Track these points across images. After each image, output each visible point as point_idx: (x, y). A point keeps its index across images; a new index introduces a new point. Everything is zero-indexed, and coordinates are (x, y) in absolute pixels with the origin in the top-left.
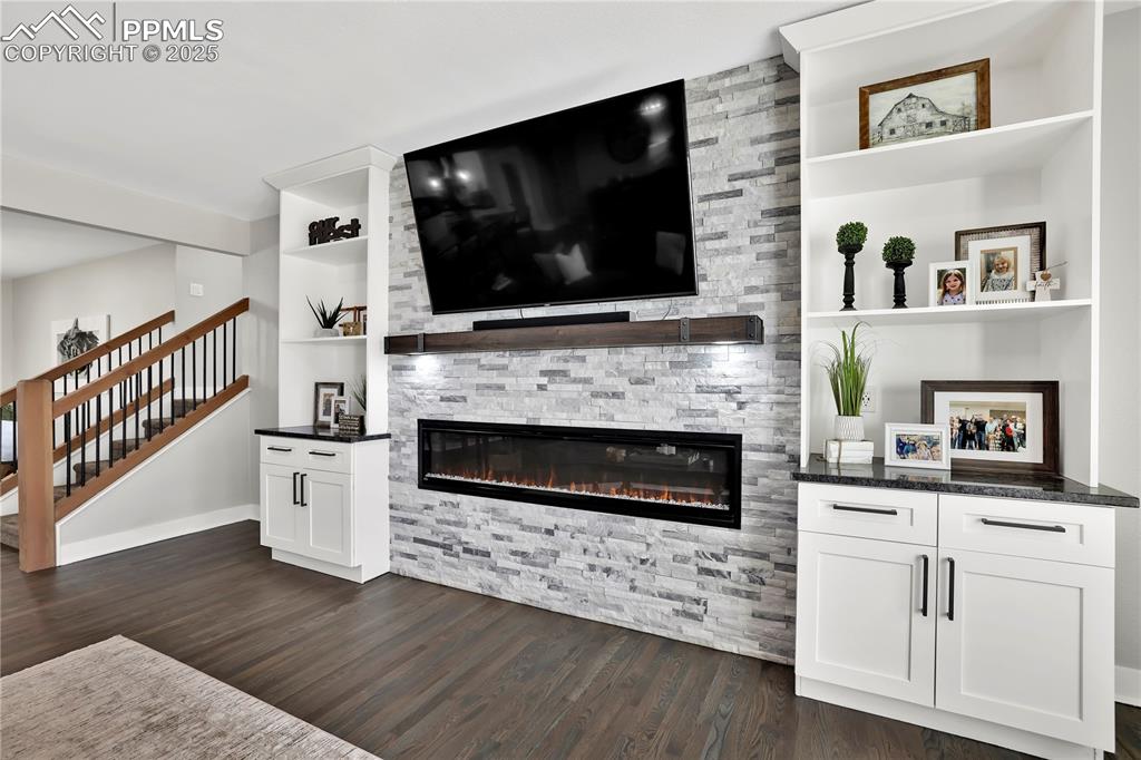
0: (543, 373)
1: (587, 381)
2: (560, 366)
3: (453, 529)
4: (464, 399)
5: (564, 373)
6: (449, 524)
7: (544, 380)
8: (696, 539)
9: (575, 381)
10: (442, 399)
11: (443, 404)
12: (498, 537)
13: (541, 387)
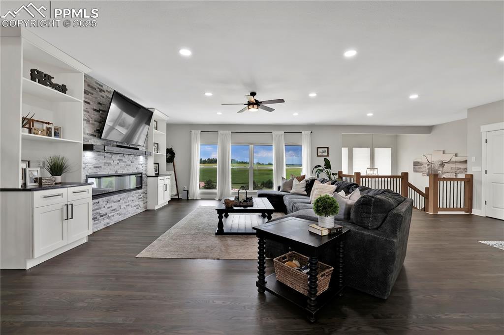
0: (118, 160)
1: (126, 162)
2: (121, 158)
3: (97, 211)
4: (101, 167)
5: (122, 160)
6: (96, 210)
7: (118, 162)
8: (139, 193)
9: (123, 162)
10: (95, 167)
11: (94, 169)
12: (109, 208)
13: (118, 164)
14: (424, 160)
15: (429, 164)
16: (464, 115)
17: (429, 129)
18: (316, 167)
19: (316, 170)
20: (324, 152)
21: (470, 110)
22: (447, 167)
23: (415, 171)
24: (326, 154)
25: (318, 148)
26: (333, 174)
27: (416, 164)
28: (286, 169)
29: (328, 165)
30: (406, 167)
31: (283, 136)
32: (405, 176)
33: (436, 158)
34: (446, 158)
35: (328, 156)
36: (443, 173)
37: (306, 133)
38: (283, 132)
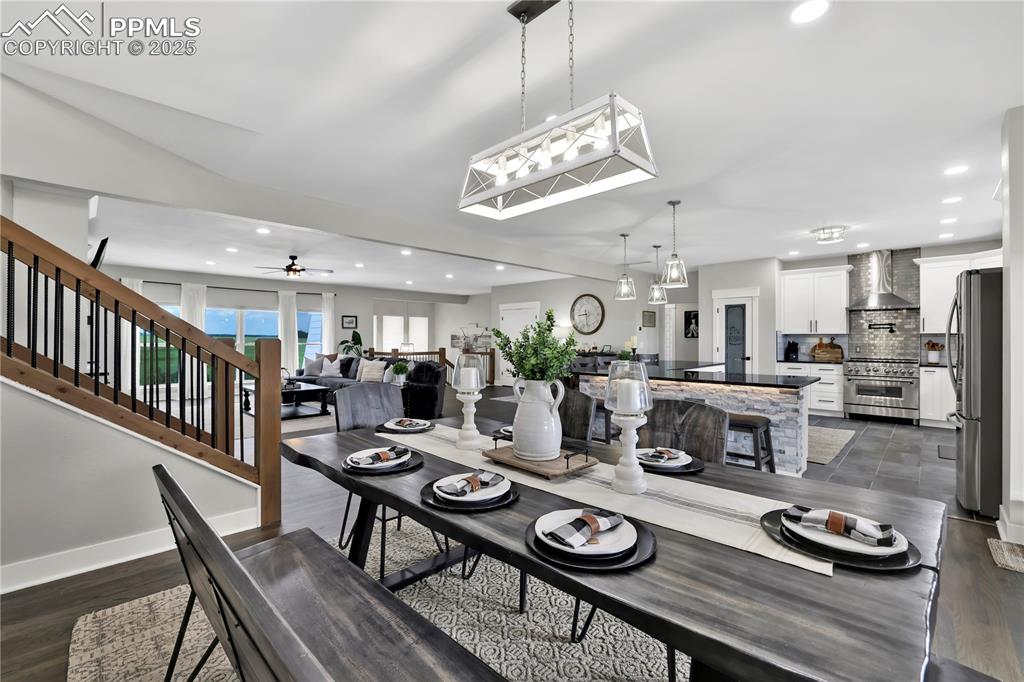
14: (460, 334)
15: (466, 338)
16: (490, 291)
17: (464, 299)
18: (342, 343)
19: (343, 346)
20: (351, 322)
21: (493, 288)
22: (480, 341)
23: (453, 346)
24: (354, 325)
25: (344, 316)
26: (365, 352)
27: (454, 337)
28: (299, 346)
29: (357, 339)
30: (444, 342)
31: (294, 299)
32: (442, 352)
33: (471, 332)
34: (479, 332)
35: (356, 327)
36: (477, 347)
37: (328, 296)
38: (294, 293)
